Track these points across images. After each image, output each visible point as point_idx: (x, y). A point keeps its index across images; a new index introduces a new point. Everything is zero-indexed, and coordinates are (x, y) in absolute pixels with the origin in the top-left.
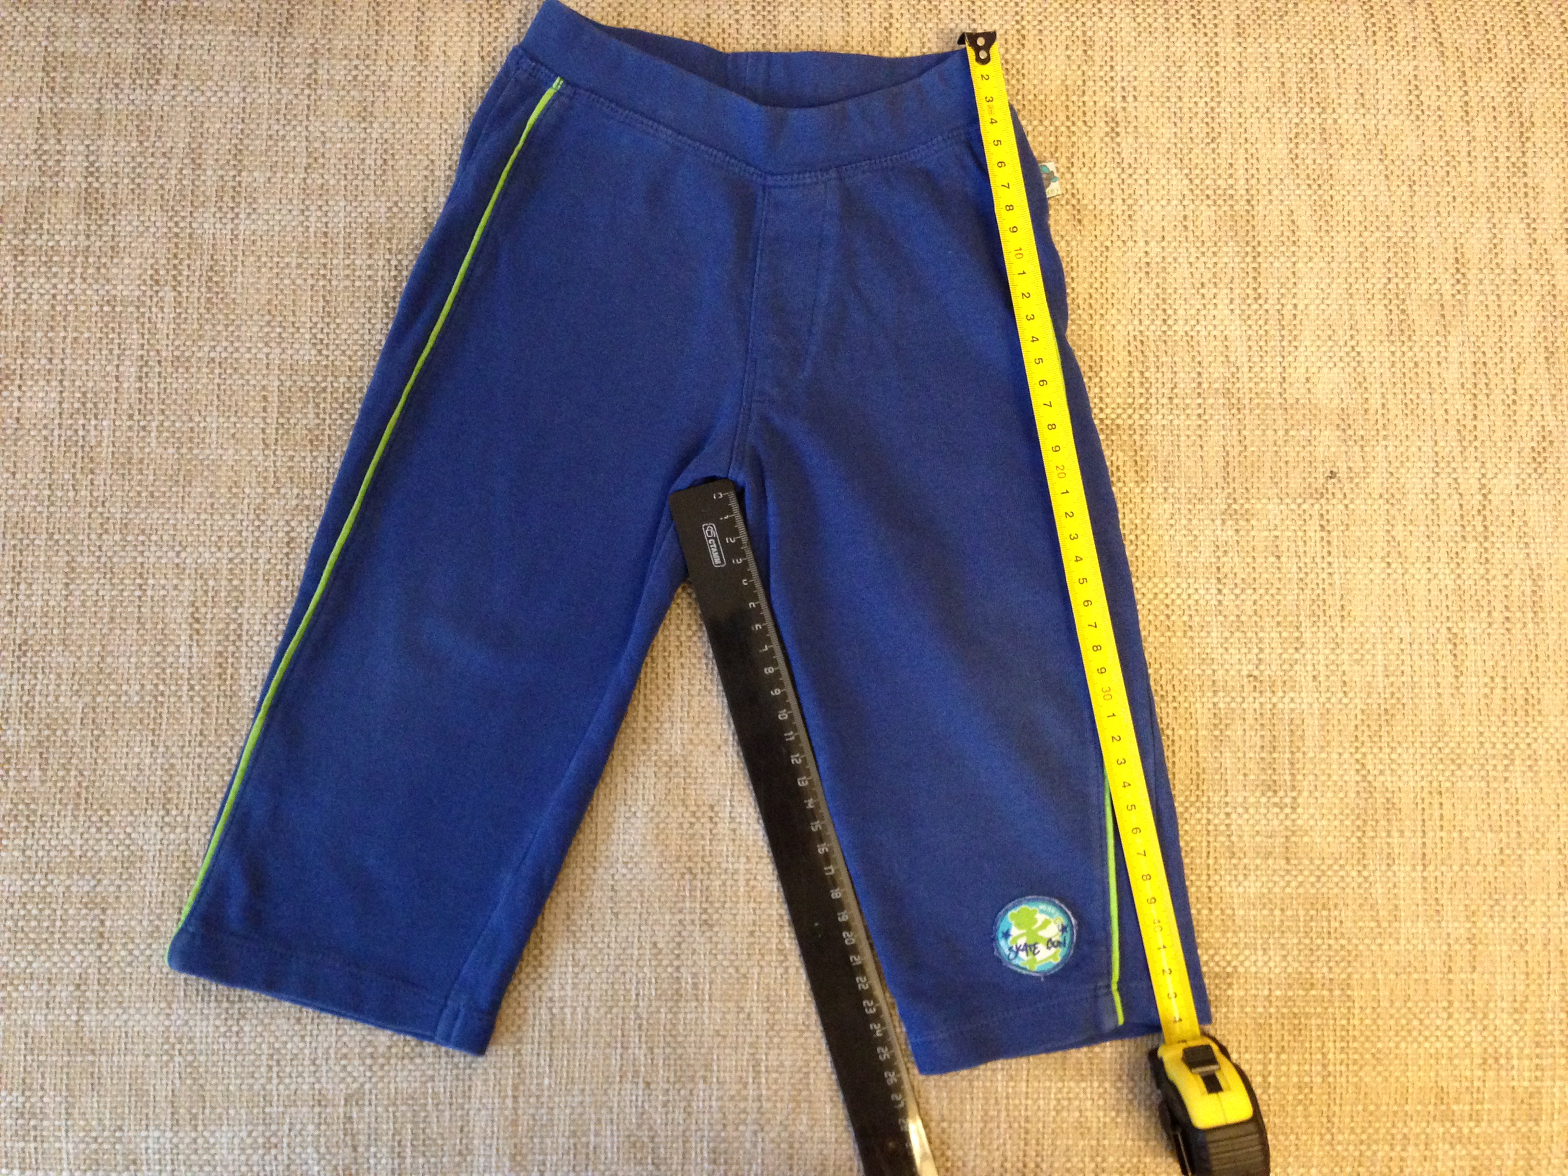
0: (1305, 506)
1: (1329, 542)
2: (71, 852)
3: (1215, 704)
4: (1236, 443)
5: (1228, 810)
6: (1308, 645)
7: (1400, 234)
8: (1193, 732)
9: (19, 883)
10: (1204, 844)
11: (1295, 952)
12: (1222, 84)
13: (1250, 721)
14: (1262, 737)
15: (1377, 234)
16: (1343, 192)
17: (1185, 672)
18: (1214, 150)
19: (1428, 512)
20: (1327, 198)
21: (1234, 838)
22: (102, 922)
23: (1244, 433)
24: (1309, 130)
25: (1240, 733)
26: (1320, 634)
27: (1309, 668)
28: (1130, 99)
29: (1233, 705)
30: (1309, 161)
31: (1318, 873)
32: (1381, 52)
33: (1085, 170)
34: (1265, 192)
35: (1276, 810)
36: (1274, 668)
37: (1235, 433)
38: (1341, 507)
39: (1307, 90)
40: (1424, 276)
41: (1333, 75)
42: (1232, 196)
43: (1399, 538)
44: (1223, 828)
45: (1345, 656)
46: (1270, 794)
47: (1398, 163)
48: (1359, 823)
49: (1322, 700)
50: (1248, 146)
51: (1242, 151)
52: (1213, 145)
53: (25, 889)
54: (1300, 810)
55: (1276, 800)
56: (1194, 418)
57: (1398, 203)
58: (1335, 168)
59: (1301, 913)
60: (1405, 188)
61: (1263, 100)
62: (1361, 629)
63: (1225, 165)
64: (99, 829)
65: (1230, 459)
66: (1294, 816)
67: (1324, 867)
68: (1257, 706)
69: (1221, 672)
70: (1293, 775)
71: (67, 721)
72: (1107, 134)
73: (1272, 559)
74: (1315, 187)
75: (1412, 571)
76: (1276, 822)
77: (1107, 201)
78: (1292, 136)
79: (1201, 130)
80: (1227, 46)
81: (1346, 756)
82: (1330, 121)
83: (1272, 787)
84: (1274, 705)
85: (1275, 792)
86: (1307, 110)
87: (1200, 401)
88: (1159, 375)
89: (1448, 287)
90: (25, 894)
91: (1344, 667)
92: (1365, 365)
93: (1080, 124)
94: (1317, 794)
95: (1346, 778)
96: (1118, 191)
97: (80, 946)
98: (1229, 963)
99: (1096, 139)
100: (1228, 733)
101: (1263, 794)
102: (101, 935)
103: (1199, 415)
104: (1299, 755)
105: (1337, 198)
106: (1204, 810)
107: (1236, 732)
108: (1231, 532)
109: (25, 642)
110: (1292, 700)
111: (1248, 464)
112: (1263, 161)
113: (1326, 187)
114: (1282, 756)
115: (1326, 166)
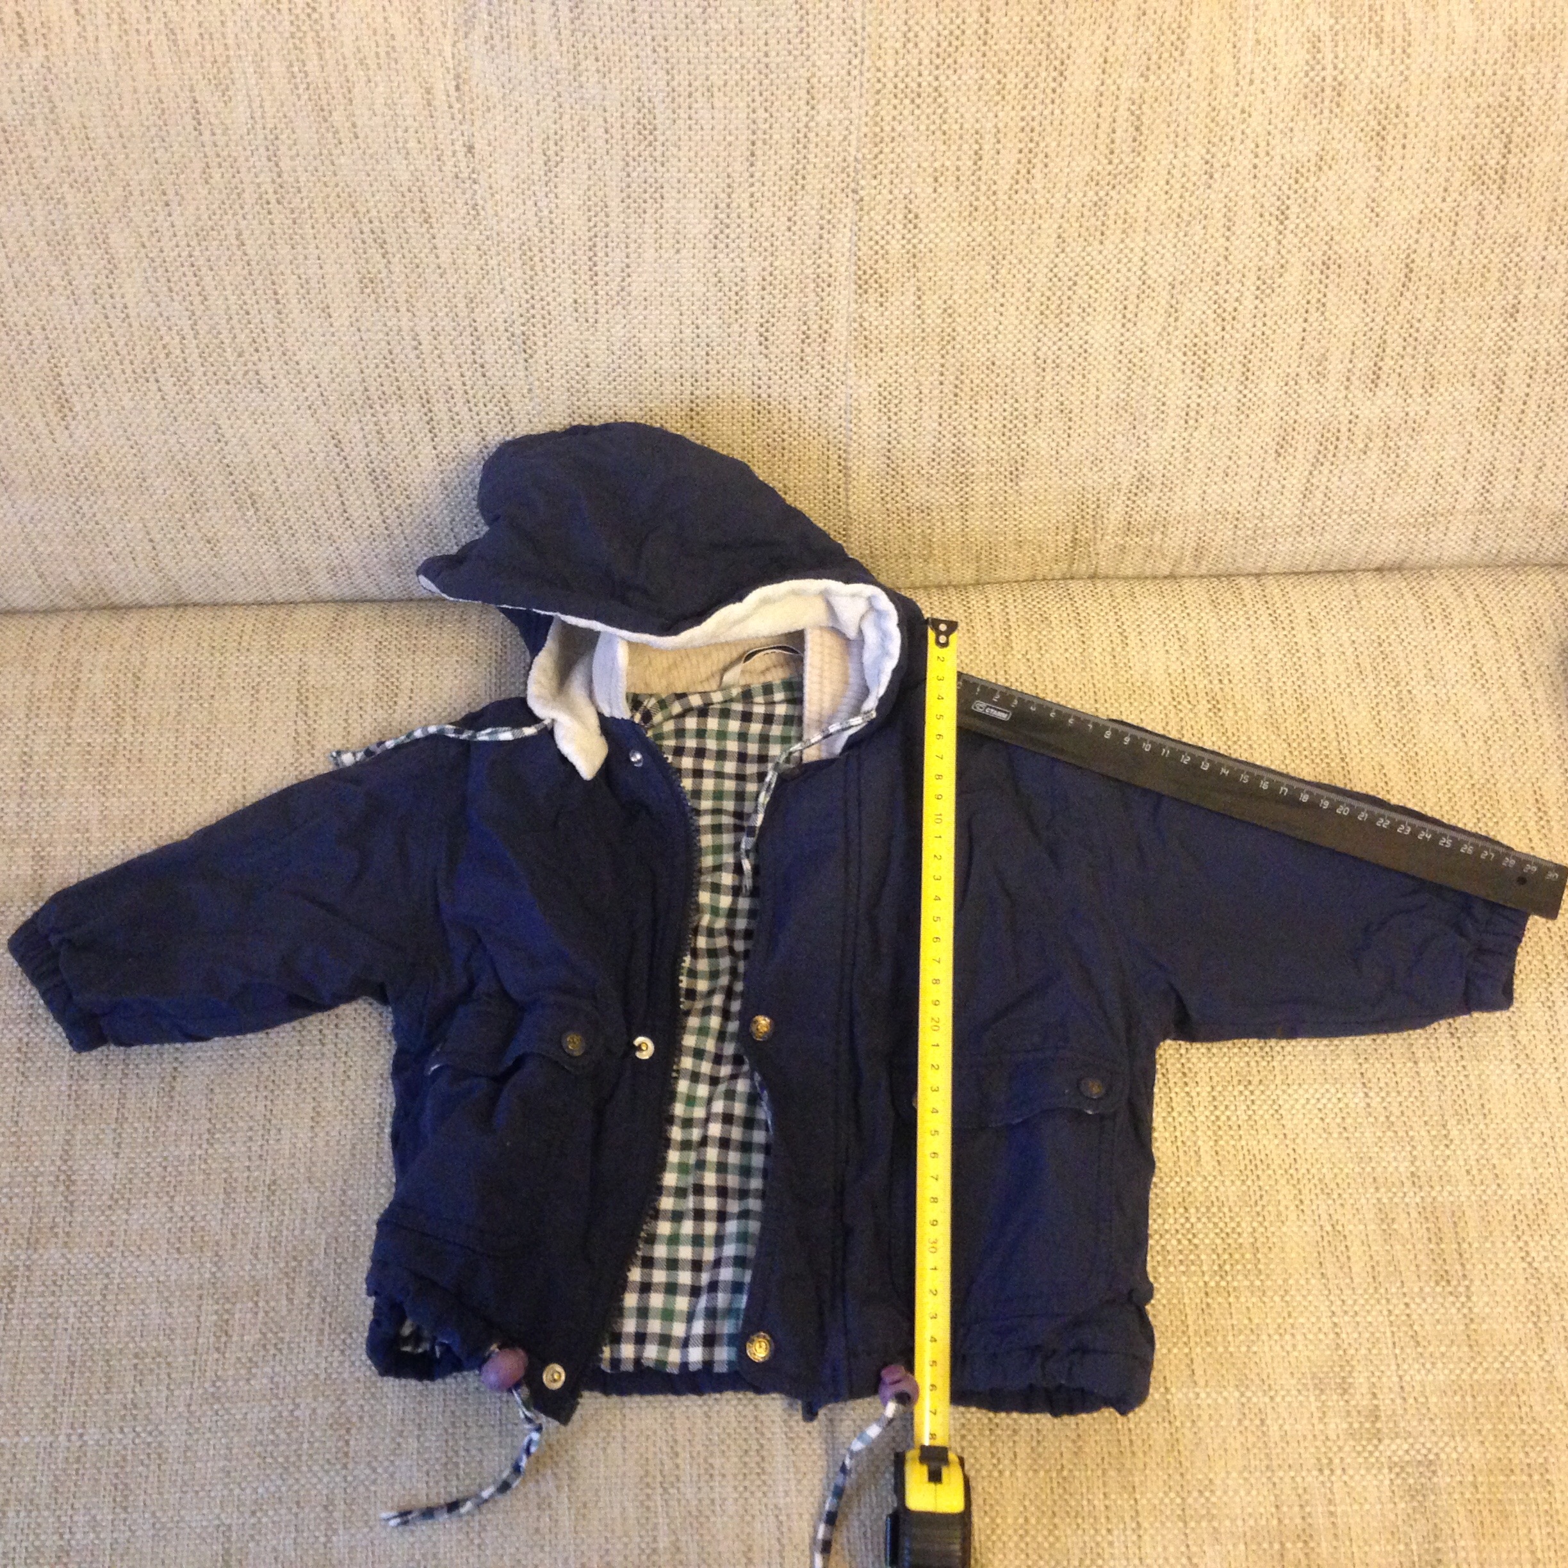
2: (317, 1375)
3: (1379, 1200)
5: (1407, 1300)
6: (1457, 1142)
7: (1483, 781)
9: (268, 1409)
10: (1389, 1334)
11: (1491, 1438)
12: (1305, 667)
13: (1414, 1214)
15: (1462, 782)
16: (1426, 749)
17: (1346, 1170)
18: (1305, 719)
19: (1547, 1017)
20: (1412, 754)
21: (1416, 1327)
22: (347, 1443)
24: (1387, 700)
25: (1406, 1225)
26: (1466, 1132)
27: (1462, 1163)
28: (1226, 681)
29: (1396, 1200)
30: (1391, 725)
31: (1501, 1359)
32: (1441, 635)
35: (1452, 1299)
36: (1428, 1164)
39: (1380, 668)
40: (1509, 815)
41: (1402, 655)
43: (1525, 1041)
44: (1404, 1318)
45: (1492, 1151)
46: (1443, 1283)
47: (1471, 723)
48: (1533, 1308)
49: (1478, 1192)
50: (1335, 714)
51: (1331, 719)
52: (1304, 715)
53: (273, 1414)
54: (1474, 1298)
55: (1450, 1289)
57: (1477, 756)
58: (1416, 729)
59: (1491, 1398)
60: (1481, 743)
61: (1342, 677)
62: (1504, 1126)
63: (1317, 731)
64: (342, 1352)
66: (1470, 1304)
67: (1506, 1353)
68: (1418, 1200)
69: (1379, 1169)
70: (1463, 1265)
71: (311, 1252)
73: (1410, 1064)
74: (1400, 745)
75: (1542, 1071)
76: (1454, 1311)
78: (1373, 705)
79: (1292, 704)
80: (1303, 635)
81: (1510, 1244)
82: (1405, 692)
83: (1444, 1278)
84: (1434, 1198)
85: (1448, 1281)
86: (1383, 684)
89: (1532, 823)
90: (273, 1419)
91: (1495, 1161)
93: (1185, 703)
94: (1488, 1282)
95: (1513, 1265)
97: (327, 1467)
98: (1430, 1450)
99: (1201, 715)
100: (1395, 1226)
101: (1437, 1283)
102: (346, 1454)
104: (1465, 1246)
105: (1422, 753)
106: (1384, 1302)
107: (1402, 1226)
109: (274, 1182)
110: (1450, 1193)
112: (1351, 726)
113: (1410, 745)
114: (1450, 1247)
115: (1407, 728)
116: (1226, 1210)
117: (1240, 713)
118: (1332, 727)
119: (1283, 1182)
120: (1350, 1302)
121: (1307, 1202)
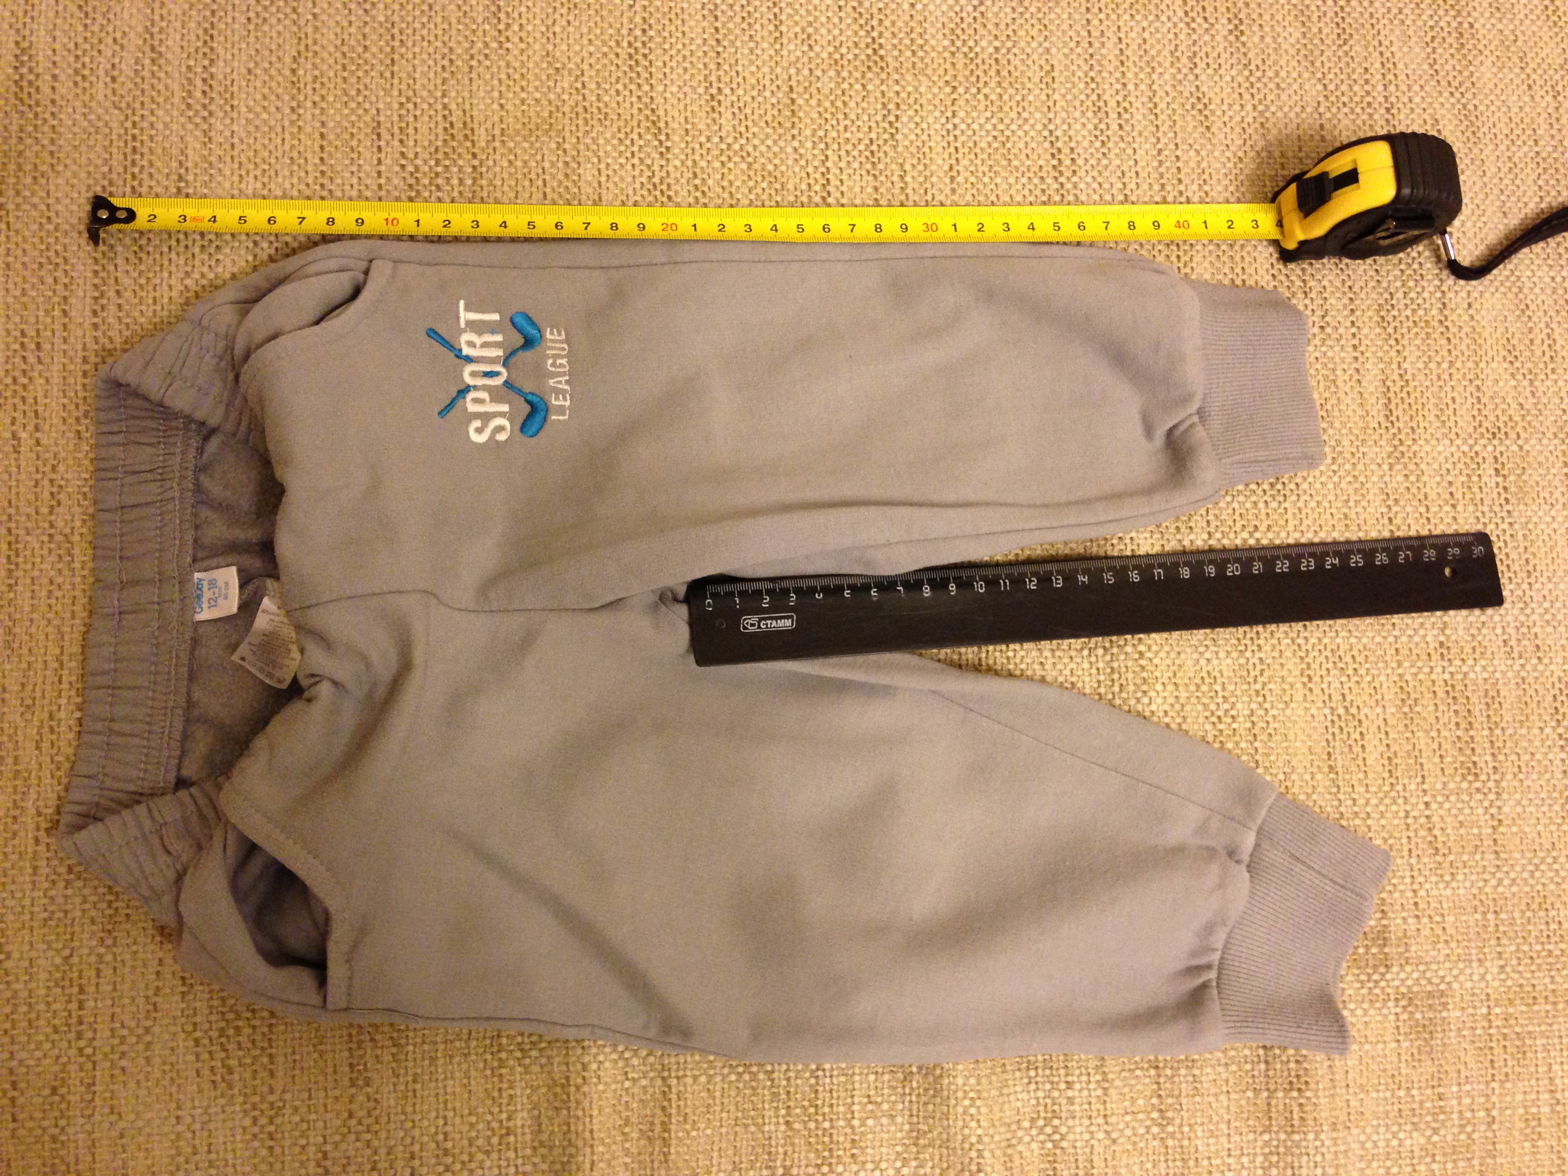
0: (1477, 448)
1: (1505, 489)
3: (1400, 676)
4: (1397, 378)
5: (1426, 799)
7: (1550, 149)
8: (1379, 710)
10: (1404, 841)
11: (1514, 962)
13: (1441, 694)
14: (1456, 712)
16: (1486, 102)
17: (1364, 640)
18: (1346, 53)
21: (1436, 832)
23: (1405, 365)
24: (1445, 34)
25: (1431, 708)
27: (1499, 631)
29: (1420, 676)
30: (1448, 67)
31: (1531, 868)
33: (1210, 71)
34: (1406, 100)
35: (1479, 796)
36: (1461, 632)
37: (1395, 366)
38: (1515, 448)
42: (1369, 104)
44: (1423, 820)
45: (1535, 617)
46: (1470, 778)
47: (1540, 72)
49: (1516, 668)
50: (1382, 49)
51: (1377, 54)
52: (1346, 48)
54: (1505, 796)
55: (1478, 785)
56: (1350, 349)
58: (1476, 74)
59: (1516, 915)
60: (1549, 98)
62: (1550, 586)
63: (1360, 70)
65: (1392, 395)
66: (1499, 803)
67: (1536, 861)
68: (1447, 676)
70: (1493, 755)
72: (1231, 31)
73: (1447, 508)
74: (1458, 95)
76: (1480, 811)
77: (1237, 107)
78: (1428, 39)
79: (1329, 31)
81: (1548, 730)
82: (1466, 25)
83: (1472, 771)
84: (1465, 674)
85: (1476, 774)
86: (1441, 12)
87: (1354, 330)
88: (1307, 302)
91: (1536, 629)
92: (1526, 291)
93: (1200, 20)
94: (1522, 776)
95: (1551, 756)
96: (1247, 96)
98: (1443, 978)
100: (1418, 709)
101: (1463, 776)
103: (1355, 346)
104: (1498, 732)
106: (1401, 801)
107: (1425, 707)
108: (1400, 478)
110: (1484, 668)
111: (1412, 401)
112: (1401, 66)
113: (1469, 96)
114: (1481, 734)
115: (1466, 74)
116: (1218, 688)
117: (1268, 40)
118: (1378, 65)
119: (1288, 654)
120: (1362, 802)
121: (1317, 679)
